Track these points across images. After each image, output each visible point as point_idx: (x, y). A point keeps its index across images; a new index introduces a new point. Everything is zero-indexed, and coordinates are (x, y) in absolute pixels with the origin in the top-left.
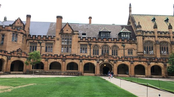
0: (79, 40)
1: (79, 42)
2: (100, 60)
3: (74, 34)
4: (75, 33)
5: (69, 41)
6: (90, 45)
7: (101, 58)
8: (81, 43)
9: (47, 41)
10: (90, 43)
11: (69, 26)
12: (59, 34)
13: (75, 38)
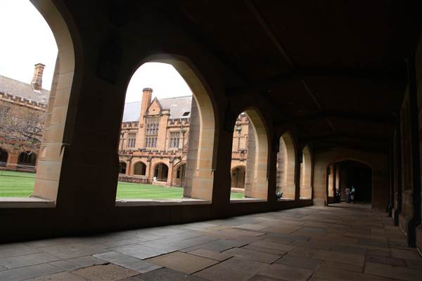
0: (169, 125)
1: (168, 128)
2: (175, 158)
3: (162, 115)
4: (164, 113)
5: (156, 128)
6: (184, 132)
7: (178, 155)
8: (172, 130)
9: (131, 131)
10: (184, 129)
11: (157, 101)
12: (144, 117)
13: (163, 122)
